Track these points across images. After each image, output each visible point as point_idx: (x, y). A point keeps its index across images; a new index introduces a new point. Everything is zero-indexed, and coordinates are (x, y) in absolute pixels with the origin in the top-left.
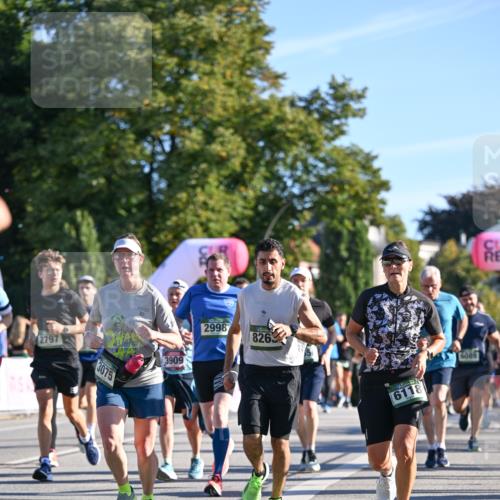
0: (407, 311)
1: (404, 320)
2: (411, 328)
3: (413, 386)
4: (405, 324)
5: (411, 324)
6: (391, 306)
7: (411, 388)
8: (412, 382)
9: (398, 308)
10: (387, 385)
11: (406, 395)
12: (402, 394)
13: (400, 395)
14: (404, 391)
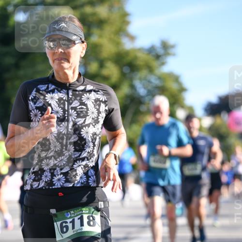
0: (82, 104)
1: (78, 116)
2: (88, 125)
3: (85, 217)
4: (80, 121)
5: (89, 120)
6: (60, 99)
7: (81, 219)
8: (85, 210)
9: (70, 101)
10: (53, 211)
11: (73, 227)
12: (70, 225)
13: (67, 227)
14: (73, 222)
